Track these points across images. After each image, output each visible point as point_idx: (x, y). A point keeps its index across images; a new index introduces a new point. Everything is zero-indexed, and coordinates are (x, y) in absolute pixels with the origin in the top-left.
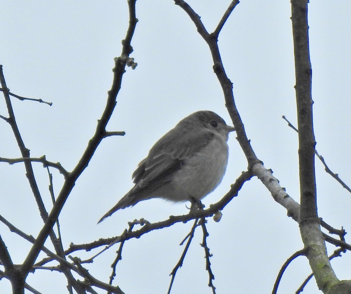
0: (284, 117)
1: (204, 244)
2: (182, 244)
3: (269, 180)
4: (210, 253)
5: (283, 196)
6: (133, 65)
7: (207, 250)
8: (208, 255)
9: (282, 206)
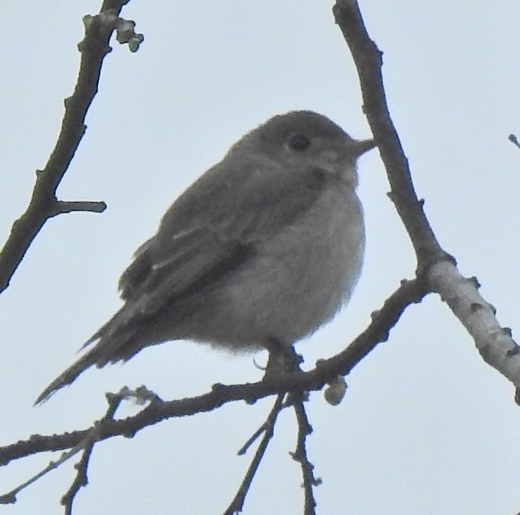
0: (513, 138)
1: (300, 454)
2: (243, 452)
3: (470, 307)
4: (316, 476)
5: (506, 351)
6: (133, 39)
7: (308, 469)
8: (310, 480)
9: (502, 376)
